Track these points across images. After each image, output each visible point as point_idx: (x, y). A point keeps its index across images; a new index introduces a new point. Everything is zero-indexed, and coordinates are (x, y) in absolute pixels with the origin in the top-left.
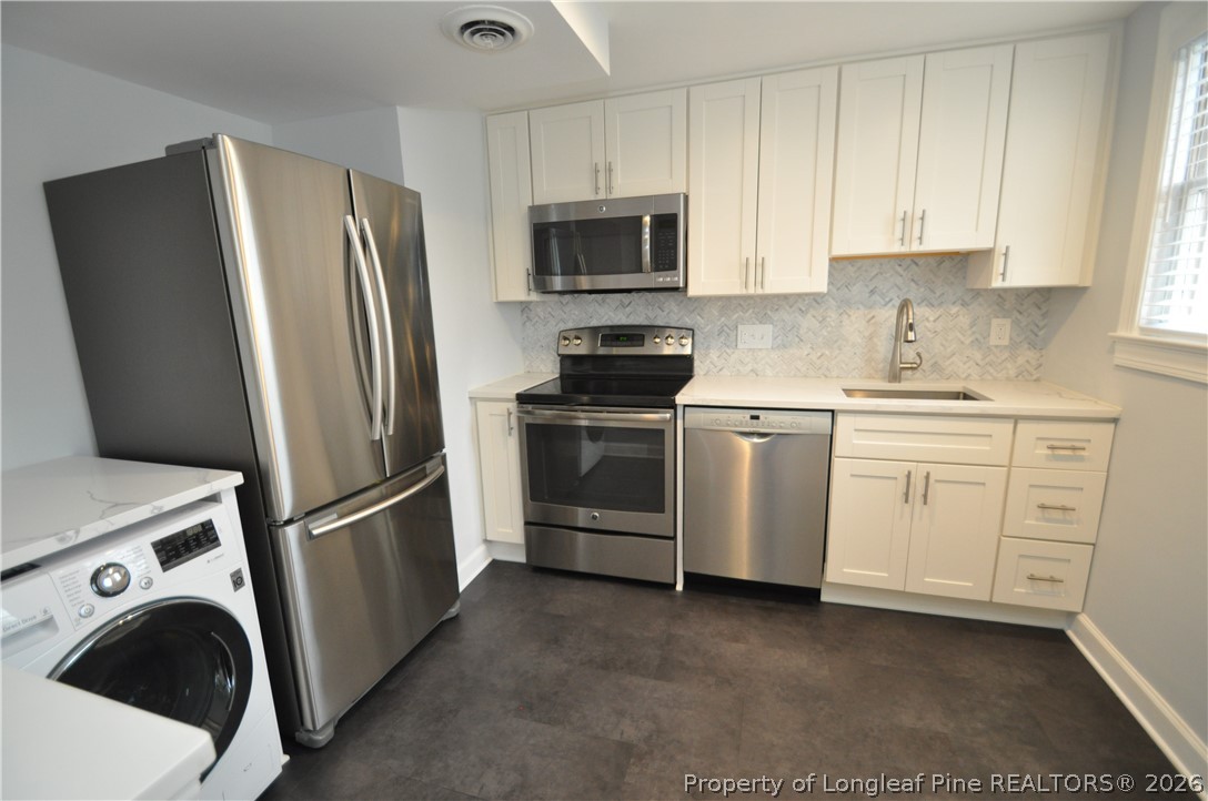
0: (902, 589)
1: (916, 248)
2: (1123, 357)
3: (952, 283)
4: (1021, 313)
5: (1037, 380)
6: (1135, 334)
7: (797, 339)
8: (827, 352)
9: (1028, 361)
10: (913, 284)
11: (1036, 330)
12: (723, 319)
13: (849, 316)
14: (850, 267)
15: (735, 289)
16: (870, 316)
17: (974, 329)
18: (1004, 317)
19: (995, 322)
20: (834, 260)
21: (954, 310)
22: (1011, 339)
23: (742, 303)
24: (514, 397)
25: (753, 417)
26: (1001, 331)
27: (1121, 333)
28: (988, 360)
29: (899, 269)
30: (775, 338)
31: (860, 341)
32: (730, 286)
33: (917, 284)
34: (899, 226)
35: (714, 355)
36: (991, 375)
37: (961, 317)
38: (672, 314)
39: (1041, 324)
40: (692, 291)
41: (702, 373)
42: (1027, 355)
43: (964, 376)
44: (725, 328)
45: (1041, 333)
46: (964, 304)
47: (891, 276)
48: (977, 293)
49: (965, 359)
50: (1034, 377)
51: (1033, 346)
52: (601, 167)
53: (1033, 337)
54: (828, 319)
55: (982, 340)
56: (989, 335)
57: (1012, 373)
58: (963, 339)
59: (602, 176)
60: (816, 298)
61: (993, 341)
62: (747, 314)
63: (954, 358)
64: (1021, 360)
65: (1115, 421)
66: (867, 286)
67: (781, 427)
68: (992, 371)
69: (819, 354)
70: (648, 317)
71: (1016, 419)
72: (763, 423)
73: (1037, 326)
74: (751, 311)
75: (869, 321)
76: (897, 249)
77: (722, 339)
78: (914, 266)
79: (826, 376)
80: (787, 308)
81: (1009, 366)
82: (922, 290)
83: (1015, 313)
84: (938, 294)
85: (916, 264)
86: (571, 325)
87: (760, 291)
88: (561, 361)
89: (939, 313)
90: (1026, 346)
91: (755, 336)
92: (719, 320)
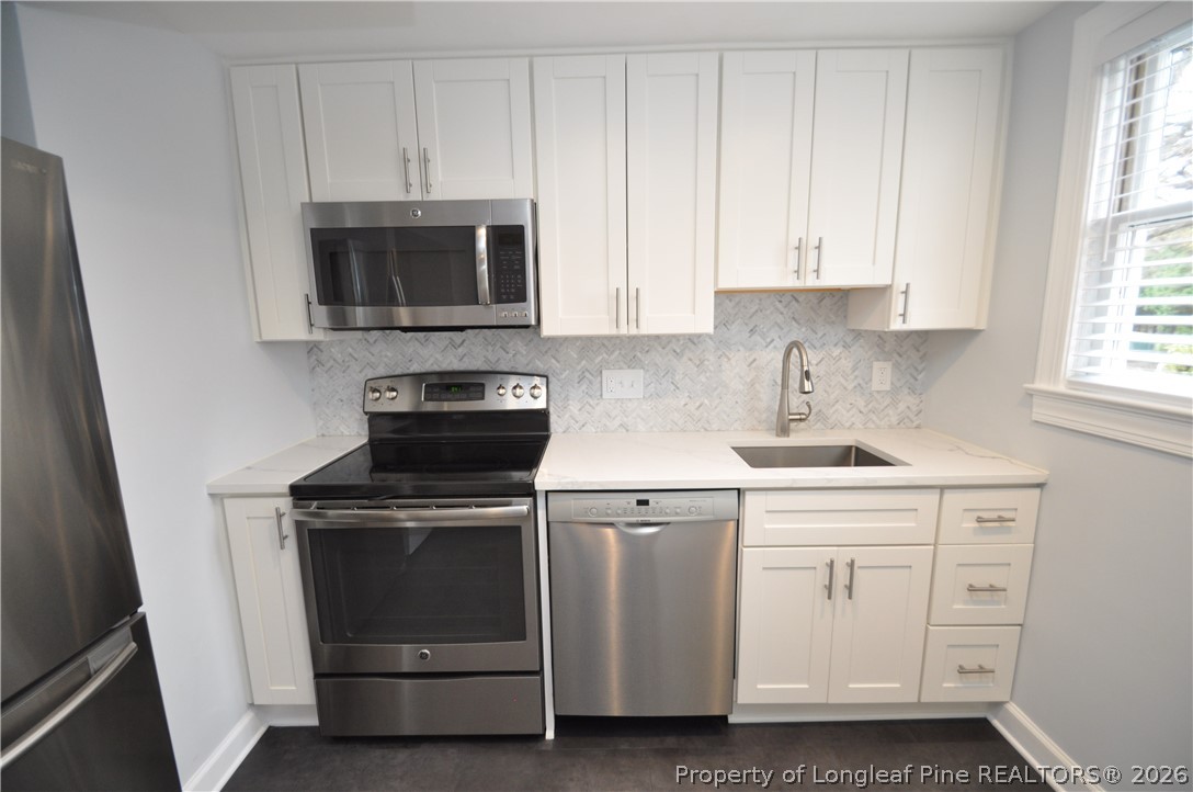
0: (824, 701)
1: (811, 282)
2: (1041, 412)
3: (833, 322)
4: (900, 356)
5: (918, 427)
6: (1061, 388)
7: (673, 387)
8: (706, 401)
9: (908, 407)
10: (794, 323)
11: (915, 374)
12: (584, 362)
13: (729, 359)
14: (727, 301)
15: (601, 327)
16: (751, 359)
17: (856, 373)
18: (885, 360)
19: (877, 365)
20: (722, 295)
21: (836, 352)
22: (892, 383)
23: (606, 343)
24: (286, 490)
25: (642, 503)
26: (882, 375)
27: (1041, 385)
28: (870, 406)
29: (779, 306)
30: (646, 386)
31: (741, 387)
32: (597, 324)
33: (799, 324)
34: (793, 255)
35: (574, 407)
36: (873, 422)
37: (843, 361)
38: (518, 356)
39: (920, 368)
40: (547, 330)
41: (560, 430)
42: (908, 401)
43: (847, 425)
44: (587, 374)
45: (919, 377)
46: (846, 346)
47: (772, 313)
48: (858, 334)
49: (849, 406)
50: (915, 424)
51: (913, 391)
52: (413, 155)
53: (912, 380)
54: (706, 363)
55: (864, 385)
56: (871, 380)
57: (894, 420)
58: (846, 384)
59: (414, 168)
60: (693, 340)
61: (876, 386)
62: (613, 357)
63: (837, 406)
64: (902, 406)
65: (1040, 486)
66: (746, 324)
67: (677, 514)
68: (875, 418)
69: (698, 404)
70: (487, 360)
71: (943, 488)
72: (654, 509)
73: (917, 370)
74: (617, 353)
75: (749, 366)
76: (791, 282)
77: (584, 387)
78: (794, 302)
79: (706, 430)
80: (660, 349)
81: (891, 412)
82: (803, 330)
83: (895, 355)
84: (820, 335)
85: (797, 300)
86: (381, 371)
87: (633, 331)
88: (370, 421)
89: (821, 356)
90: (906, 391)
91: (622, 384)
92: (578, 364)
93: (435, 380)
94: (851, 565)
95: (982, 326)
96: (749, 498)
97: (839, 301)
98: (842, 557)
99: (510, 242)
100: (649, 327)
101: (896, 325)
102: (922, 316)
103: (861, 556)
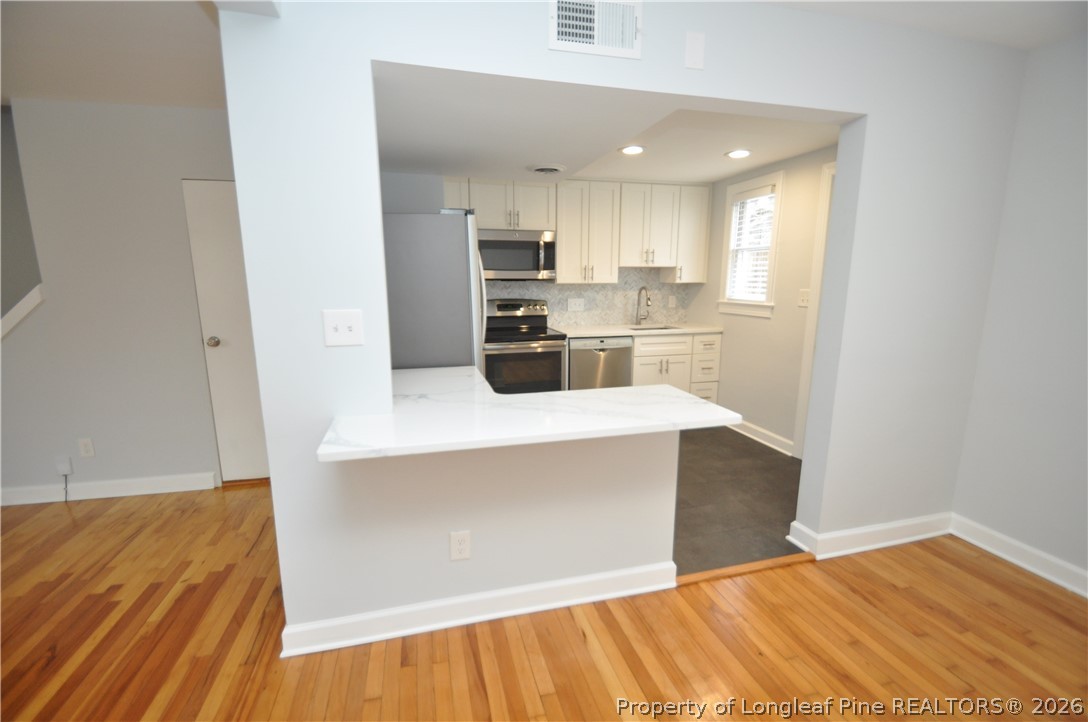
1: (651, 265)
2: (722, 309)
3: (656, 281)
4: (679, 293)
5: (685, 322)
6: (726, 301)
7: (595, 306)
9: (681, 314)
10: (642, 281)
11: (684, 301)
12: (560, 295)
13: (617, 295)
15: (579, 280)
17: (663, 300)
18: (673, 295)
19: (671, 297)
20: (622, 270)
21: (656, 291)
22: (676, 305)
23: (569, 287)
25: (602, 342)
26: (672, 301)
27: (721, 300)
28: (668, 314)
30: (585, 306)
31: (621, 306)
32: (577, 279)
34: (645, 255)
35: (556, 315)
37: (660, 295)
39: (686, 298)
40: (560, 280)
42: (681, 312)
43: (660, 321)
44: (562, 301)
45: (686, 302)
46: (660, 290)
48: (664, 285)
49: (660, 314)
51: (684, 308)
52: (512, 213)
53: (683, 303)
54: (608, 296)
55: (666, 306)
56: (668, 303)
57: (677, 319)
58: (659, 305)
59: (512, 218)
60: (614, 287)
61: (670, 306)
62: (572, 293)
63: (656, 314)
64: (679, 314)
65: (721, 333)
66: (623, 280)
67: (612, 346)
68: (670, 319)
69: (605, 313)
70: (519, 294)
71: (693, 335)
72: (606, 344)
73: (684, 299)
74: (574, 291)
75: (624, 297)
76: (644, 265)
77: (560, 306)
80: (590, 290)
81: (675, 316)
82: (646, 282)
83: (677, 293)
84: (651, 285)
87: (590, 282)
89: (651, 293)
90: (681, 308)
91: (576, 304)
92: (558, 296)
93: (498, 303)
94: (667, 362)
95: (704, 281)
96: (636, 340)
97: (658, 270)
98: (665, 359)
99: (550, 247)
100: (596, 281)
101: (678, 281)
102: (685, 277)
103: (671, 359)
